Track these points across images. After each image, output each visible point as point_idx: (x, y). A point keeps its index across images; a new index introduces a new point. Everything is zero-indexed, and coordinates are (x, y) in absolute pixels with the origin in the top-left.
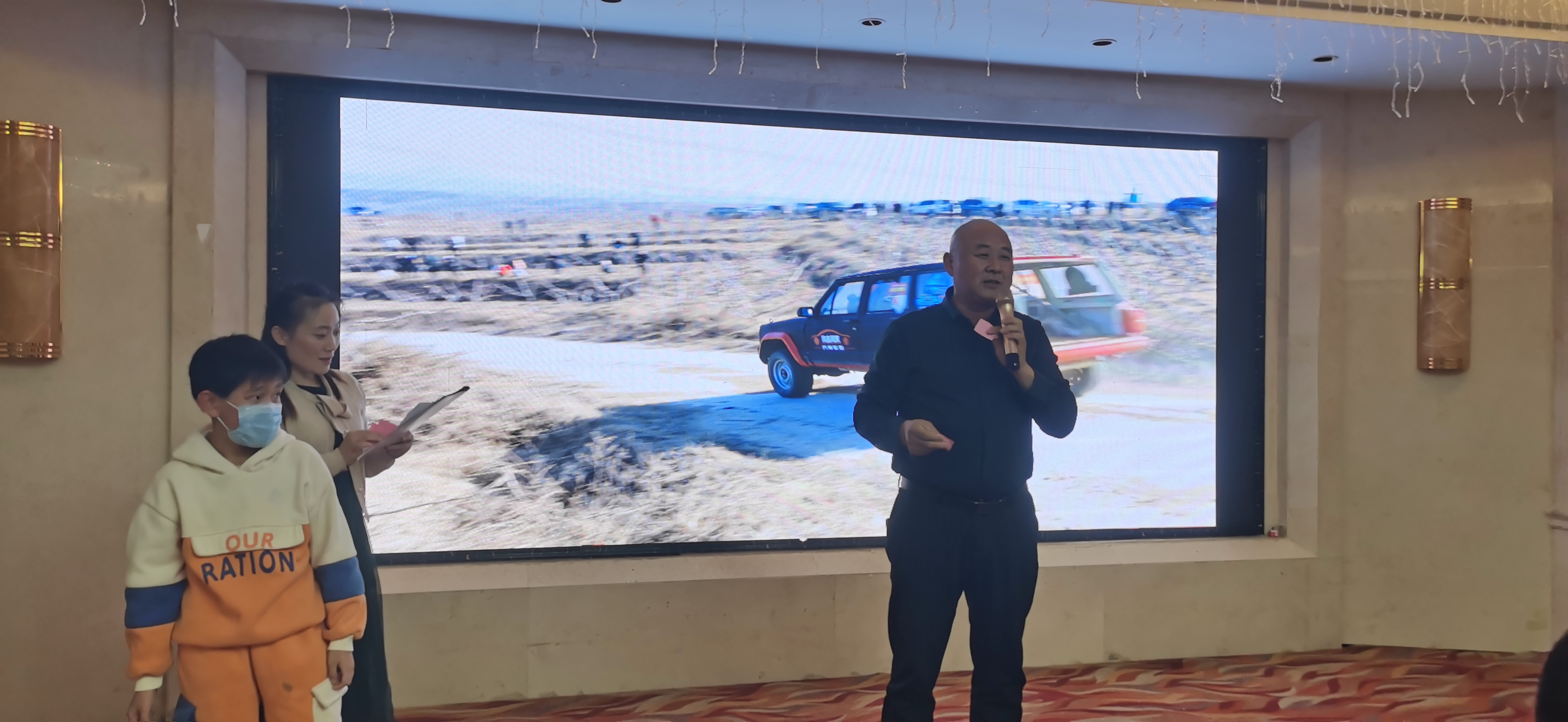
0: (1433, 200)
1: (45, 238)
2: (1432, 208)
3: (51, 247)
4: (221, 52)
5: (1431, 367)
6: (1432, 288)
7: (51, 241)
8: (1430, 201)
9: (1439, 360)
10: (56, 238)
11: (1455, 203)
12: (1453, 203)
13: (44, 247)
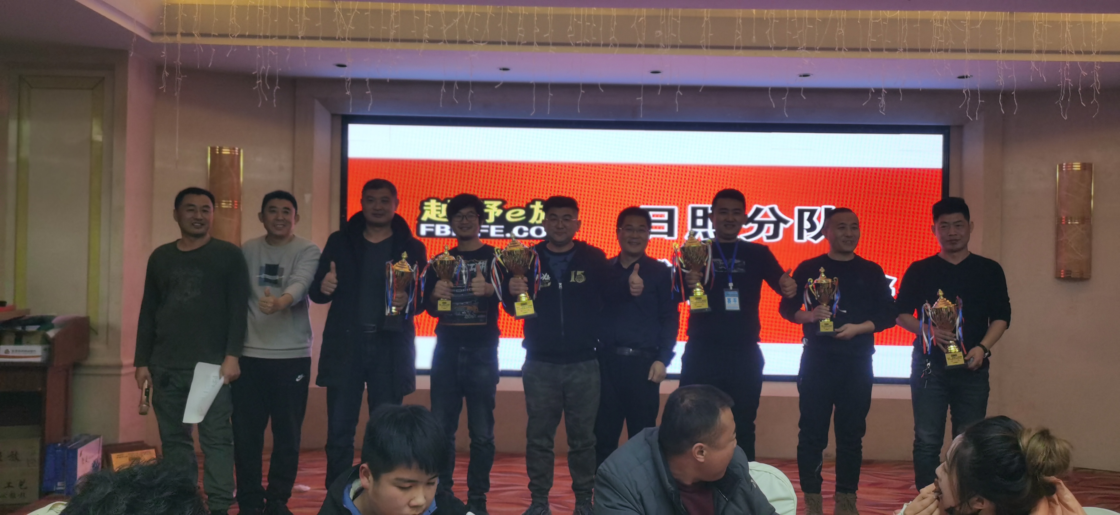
0: (1064, 164)
1: (233, 203)
2: (1064, 169)
3: (236, 207)
4: (318, 105)
5: (1062, 276)
6: (1063, 223)
7: (236, 204)
8: (1062, 165)
9: (1068, 272)
10: (239, 203)
11: (1079, 166)
12: (1077, 167)
13: (233, 207)
